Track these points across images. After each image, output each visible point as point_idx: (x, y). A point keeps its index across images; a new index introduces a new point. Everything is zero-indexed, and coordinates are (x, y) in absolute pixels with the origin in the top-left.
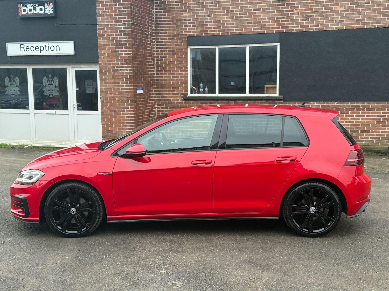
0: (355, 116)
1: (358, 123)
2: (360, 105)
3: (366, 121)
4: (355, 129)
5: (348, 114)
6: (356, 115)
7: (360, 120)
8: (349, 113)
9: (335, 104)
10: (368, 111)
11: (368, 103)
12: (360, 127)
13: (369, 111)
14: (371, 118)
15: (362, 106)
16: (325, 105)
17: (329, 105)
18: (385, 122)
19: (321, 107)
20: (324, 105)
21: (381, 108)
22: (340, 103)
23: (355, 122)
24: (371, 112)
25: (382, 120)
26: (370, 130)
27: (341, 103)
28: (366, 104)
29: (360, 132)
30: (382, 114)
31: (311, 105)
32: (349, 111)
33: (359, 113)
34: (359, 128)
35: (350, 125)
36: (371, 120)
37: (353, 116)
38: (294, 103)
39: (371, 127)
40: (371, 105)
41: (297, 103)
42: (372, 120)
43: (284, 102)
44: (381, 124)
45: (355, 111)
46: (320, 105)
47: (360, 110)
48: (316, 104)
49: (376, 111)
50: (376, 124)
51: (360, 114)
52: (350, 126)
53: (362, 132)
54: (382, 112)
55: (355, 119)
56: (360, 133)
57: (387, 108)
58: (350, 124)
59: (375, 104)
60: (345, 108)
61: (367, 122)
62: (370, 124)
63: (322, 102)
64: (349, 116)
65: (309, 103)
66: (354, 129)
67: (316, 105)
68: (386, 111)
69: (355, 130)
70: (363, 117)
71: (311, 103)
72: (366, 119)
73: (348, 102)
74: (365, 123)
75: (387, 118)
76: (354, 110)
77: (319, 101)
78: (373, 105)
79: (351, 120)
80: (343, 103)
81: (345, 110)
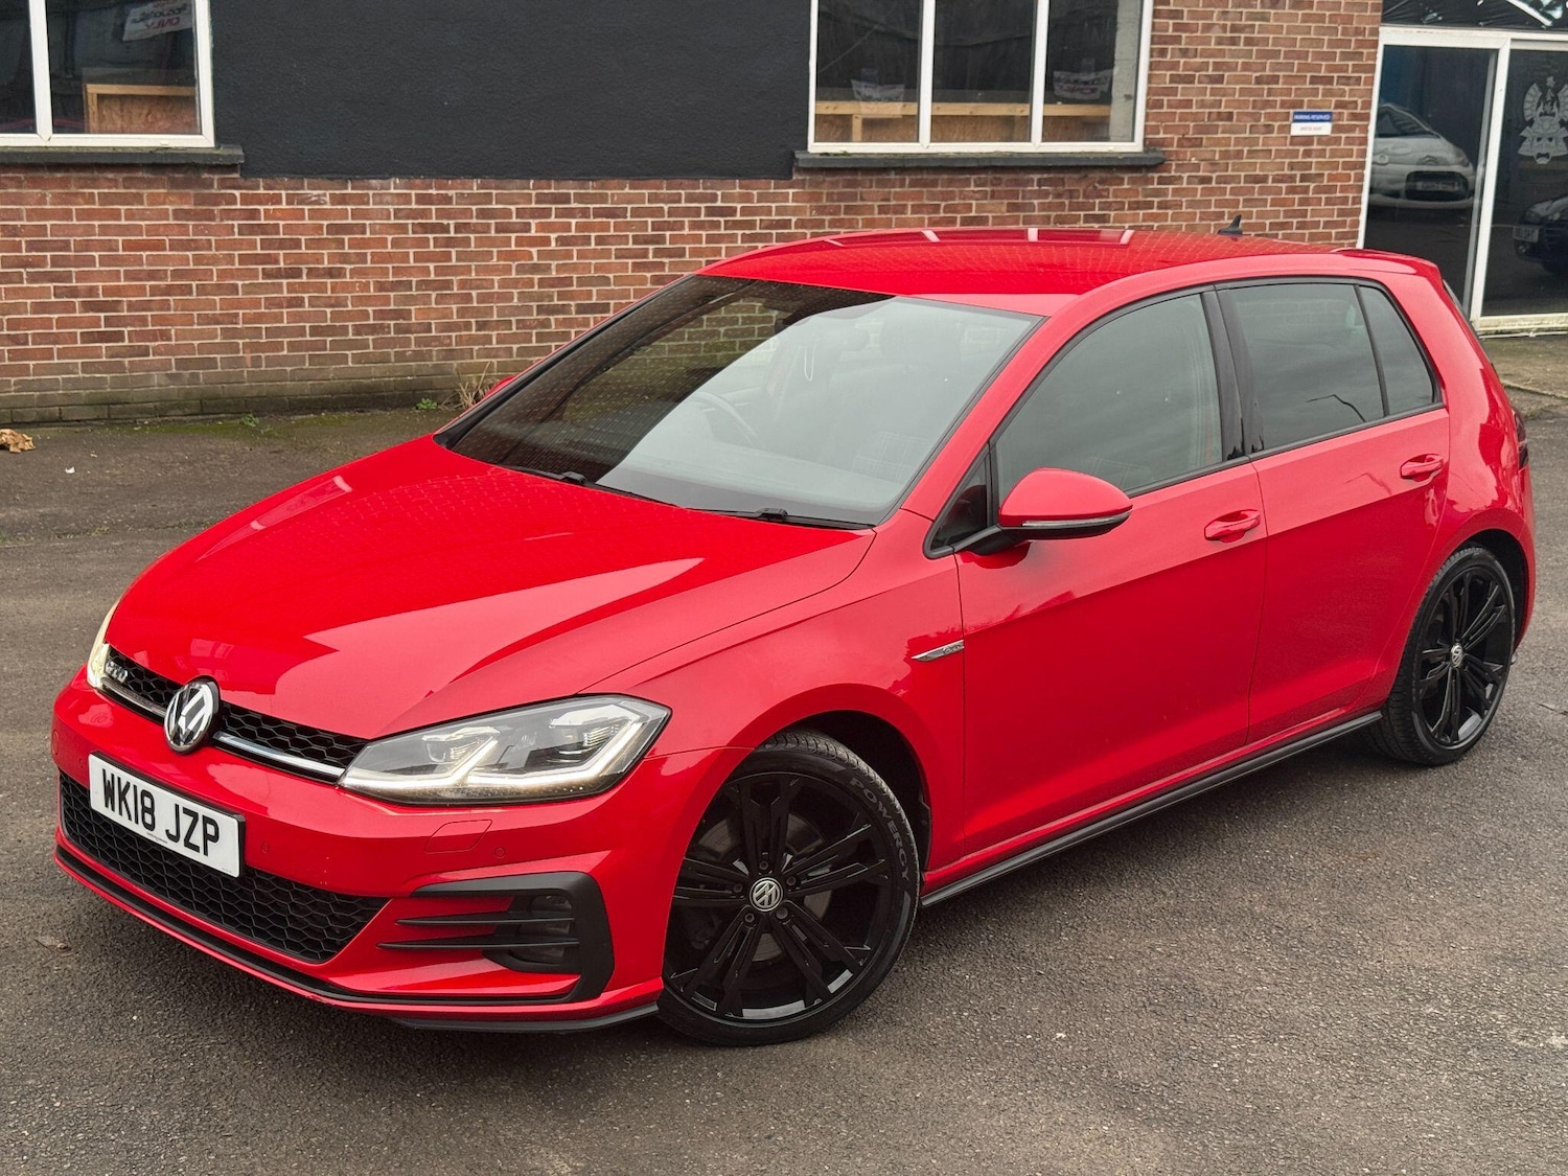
0: (553, 244)
1: (565, 271)
2: (572, 192)
3: (593, 262)
4: (556, 298)
5: (528, 235)
6: (557, 240)
7: (575, 260)
8: (529, 231)
9: (475, 188)
10: (602, 217)
11: (599, 183)
12: (574, 288)
13: (604, 220)
14: (613, 248)
15: (580, 198)
16: (434, 192)
17: (451, 193)
18: (663, 264)
19: (417, 203)
20: (430, 191)
21: (647, 205)
22: (493, 182)
23: (553, 267)
24: (612, 221)
25: (651, 255)
26: (612, 302)
27: (498, 182)
28: (591, 189)
29: (577, 313)
30: (650, 232)
31: (371, 192)
32: (531, 221)
33: (568, 227)
34: (571, 296)
35: (536, 281)
36: (613, 256)
37: (547, 241)
38: (293, 182)
39: (612, 287)
40: (609, 192)
41: (306, 181)
42: (616, 258)
43: (245, 178)
44: (649, 275)
45: (553, 219)
46: (413, 192)
47: (570, 213)
48: (392, 186)
49: (631, 217)
50: (630, 273)
51: (573, 233)
52: (536, 289)
53: (581, 309)
54: (650, 220)
55: (552, 255)
56: (574, 316)
57: (666, 203)
58: (536, 277)
59: (627, 190)
60: (513, 208)
61: (598, 268)
62: (611, 276)
63: (418, 181)
64: (533, 242)
65: (361, 183)
66: (551, 298)
67: (392, 191)
68: (666, 219)
69: (556, 302)
70: (582, 245)
71: (374, 182)
72: (596, 254)
73: (524, 181)
74: (592, 274)
75: (668, 245)
76: (549, 216)
77: (404, 174)
78: (620, 193)
79: (538, 259)
80: (505, 182)
81: (514, 215)
